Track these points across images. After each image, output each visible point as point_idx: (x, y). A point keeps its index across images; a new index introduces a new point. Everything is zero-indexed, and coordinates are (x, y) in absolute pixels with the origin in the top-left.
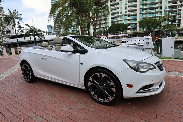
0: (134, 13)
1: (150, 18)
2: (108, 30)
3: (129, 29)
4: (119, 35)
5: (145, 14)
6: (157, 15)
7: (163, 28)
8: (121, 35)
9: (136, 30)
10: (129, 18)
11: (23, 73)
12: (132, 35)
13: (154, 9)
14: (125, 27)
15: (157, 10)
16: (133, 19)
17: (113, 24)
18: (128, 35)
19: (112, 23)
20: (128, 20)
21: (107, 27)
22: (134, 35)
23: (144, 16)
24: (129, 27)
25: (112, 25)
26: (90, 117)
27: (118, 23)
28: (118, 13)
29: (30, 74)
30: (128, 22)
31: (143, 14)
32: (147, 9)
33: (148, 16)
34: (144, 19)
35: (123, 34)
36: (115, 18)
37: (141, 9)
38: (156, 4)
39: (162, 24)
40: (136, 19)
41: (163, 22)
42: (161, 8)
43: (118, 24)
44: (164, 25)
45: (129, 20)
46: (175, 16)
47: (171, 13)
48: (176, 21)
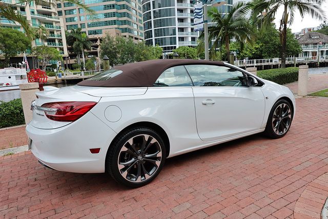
39: (33, 45)
41: (33, 39)
46: (52, 32)
47: (44, 25)
48: (55, 42)
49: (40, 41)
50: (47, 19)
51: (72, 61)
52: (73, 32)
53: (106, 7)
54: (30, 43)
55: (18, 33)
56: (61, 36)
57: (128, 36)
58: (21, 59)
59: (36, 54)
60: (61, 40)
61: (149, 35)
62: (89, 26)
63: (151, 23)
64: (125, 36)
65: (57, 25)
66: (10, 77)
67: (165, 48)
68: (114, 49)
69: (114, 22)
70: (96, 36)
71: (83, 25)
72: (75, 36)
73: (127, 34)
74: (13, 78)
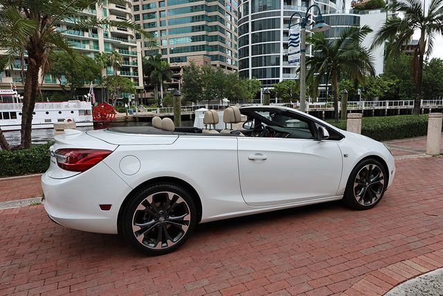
3: (9, 73)
6: (87, 47)
13: (79, 30)
15: (86, 35)
39: (104, 73)
41: (104, 67)
42: (95, 31)
46: (127, 59)
47: (117, 51)
48: (129, 71)
49: (112, 69)
50: (122, 43)
51: (148, 95)
52: (151, 59)
53: (194, 29)
54: (101, 72)
55: (88, 60)
56: (137, 63)
57: (218, 65)
58: (87, 90)
59: (105, 85)
60: (137, 68)
61: (244, 64)
62: (172, 52)
63: (248, 49)
64: (215, 65)
65: (134, 50)
66: (72, 112)
67: (264, 82)
68: (200, 81)
69: (202, 48)
70: (179, 65)
71: (164, 51)
72: (153, 64)
73: (217, 63)
74: (76, 113)
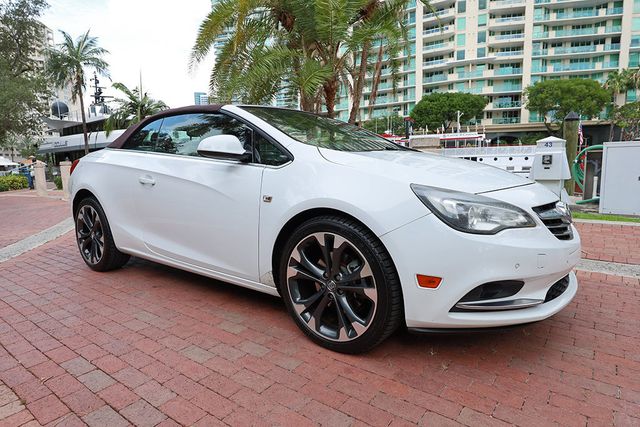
0: (512, 56)
1: (570, 77)
2: (412, 117)
3: (490, 114)
4: (449, 136)
5: (554, 60)
6: (599, 66)
7: (623, 115)
8: (459, 135)
9: (514, 120)
10: (490, 74)
11: (80, 236)
12: (501, 138)
13: (589, 44)
14: (473, 109)
15: (600, 49)
16: (506, 80)
17: (429, 94)
18: (484, 136)
19: (427, 91)
20: (486, 82)
21: (405, 105)
22: (509, 139)
23: (550, 69)
24: (489, 107)
25: (425, 99)
26: (277, 386)
27: (450, 92)
28: (451, 55)
29: (102, 240)
30: (488, 90)
31: (545, 61)
32: (560, 45)
33: (566, 69)
34: (548, 79)
35: (463, 131)
36: (440, 72)
37: (539, 42)
38: (597, 25)
39: (620, 101)
40: (518, 80)
41: (621, 92)
42: (616, 40)
43: (448, 96)
44: (626, 105)
45: (491, 82)
59: (616, 119)
